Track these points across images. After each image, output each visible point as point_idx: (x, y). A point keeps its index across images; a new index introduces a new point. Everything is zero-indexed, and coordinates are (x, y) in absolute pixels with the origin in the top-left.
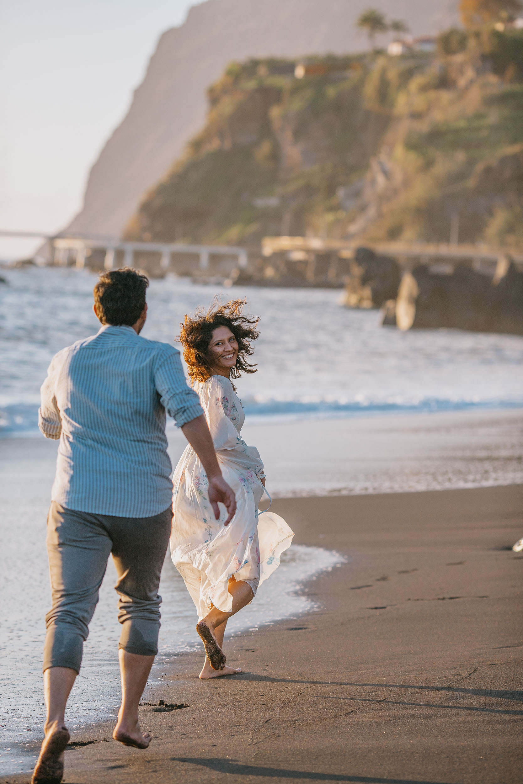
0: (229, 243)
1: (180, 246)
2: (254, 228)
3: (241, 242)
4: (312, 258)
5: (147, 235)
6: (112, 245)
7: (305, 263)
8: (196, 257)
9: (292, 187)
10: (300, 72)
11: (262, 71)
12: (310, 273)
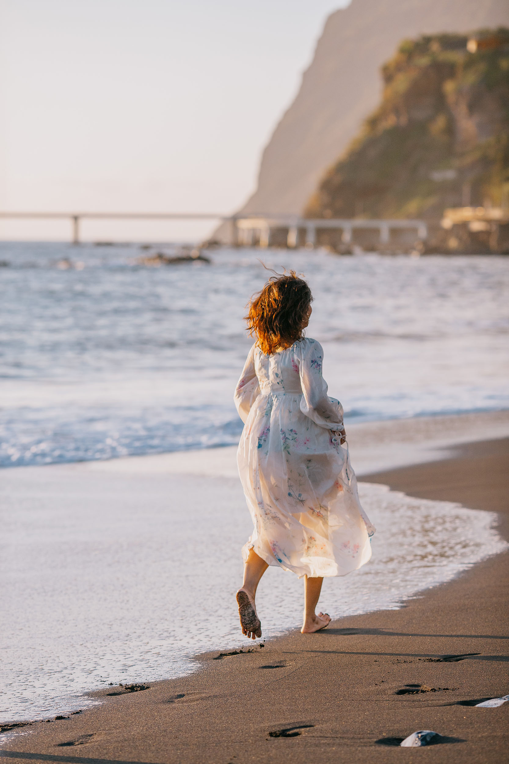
0: (409, 217)
1: (360, 222)
2: (432, 201)
3: (420, 215)
4: (494, 228)
5: (328, 212)
6: (293, 223)
7: (487, 233)
8: (376, 231)
9: (468, 160)
10: (472, 46)
11: (435, 47)
12: (493, 243)
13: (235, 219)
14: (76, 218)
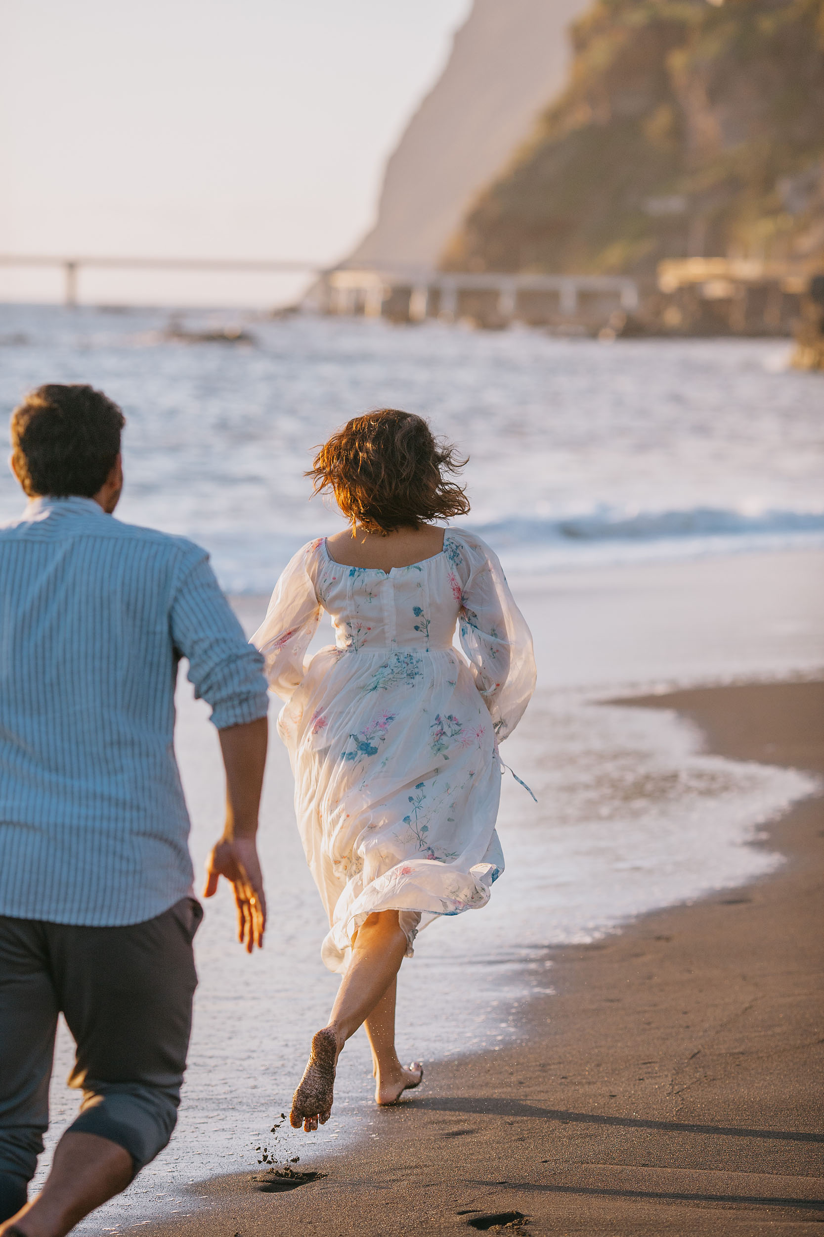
0: (608, 271)
1: (530, 279)
2: (646, 247)
3: (627, 270)
4: (741, 293)
5: (478, 262)
6: (421, 280)
7: (726, 302)
8: (553, 296)
9: (705, 180)
12: (737, 317)
13: (327, 275)
14: (71, 266)
